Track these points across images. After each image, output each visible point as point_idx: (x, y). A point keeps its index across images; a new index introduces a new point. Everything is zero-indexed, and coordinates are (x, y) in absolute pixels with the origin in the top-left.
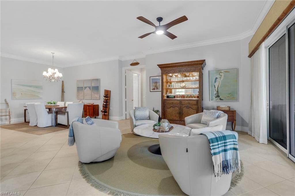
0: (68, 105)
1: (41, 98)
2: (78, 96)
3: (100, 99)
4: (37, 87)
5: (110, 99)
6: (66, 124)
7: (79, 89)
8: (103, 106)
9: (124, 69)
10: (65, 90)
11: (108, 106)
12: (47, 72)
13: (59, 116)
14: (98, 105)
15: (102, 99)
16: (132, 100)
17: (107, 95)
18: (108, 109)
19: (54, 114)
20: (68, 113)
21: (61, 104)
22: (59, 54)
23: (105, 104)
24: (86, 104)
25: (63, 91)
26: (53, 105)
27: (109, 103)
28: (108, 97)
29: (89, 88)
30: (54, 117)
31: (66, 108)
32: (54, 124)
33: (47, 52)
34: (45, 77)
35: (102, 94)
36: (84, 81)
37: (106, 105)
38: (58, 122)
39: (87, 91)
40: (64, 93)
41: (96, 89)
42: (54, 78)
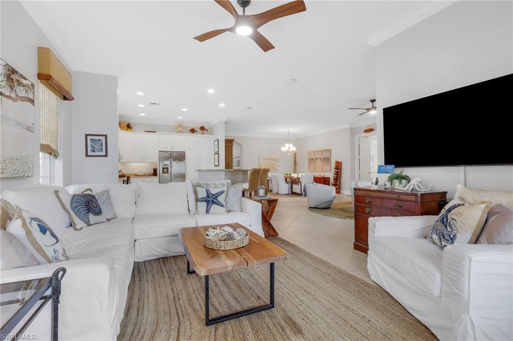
0: (302, 176)
1: (278, 170)
2: (309, 167)
3: (331, 171)
4: (275, 160)
5: (341, 171)
6: (300, 193)
7: (311, 160)
8: (334, 179)
9: (357, 137)
10: (297, 162)
11: (339, 179)
12: (285, 147)
13: (294, 186)
14: (329, 178)
15: (333, 170)
16: (369, 173)
17: (338, 167)
18: (338, 182)
19: (290, 184)
20: (301, 182)
21: (295, 176)
22: (293, 130)
23: (335, 176)
24: (317, 176)
25: (295, 163)
26: (289, 176)
27: (340, 175)
28: (338, 169)
29: (320, 159)
30: (290, 186)
31: (299, 179)
32: (290, 193)
33: (284, 130)
34: (283, 152)
35: (333, 165)
36: (315, 152)
37: (337, 177)
38: (294, 191)
39: (319, 163)
40: (297, 165)
41: (327, 160)
42: (289, 152)
